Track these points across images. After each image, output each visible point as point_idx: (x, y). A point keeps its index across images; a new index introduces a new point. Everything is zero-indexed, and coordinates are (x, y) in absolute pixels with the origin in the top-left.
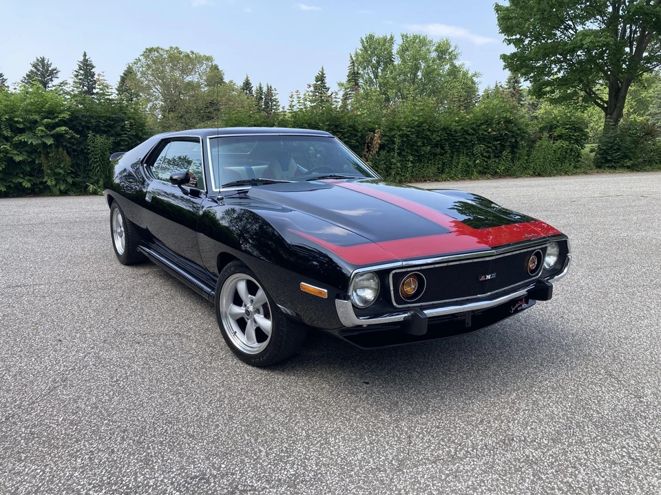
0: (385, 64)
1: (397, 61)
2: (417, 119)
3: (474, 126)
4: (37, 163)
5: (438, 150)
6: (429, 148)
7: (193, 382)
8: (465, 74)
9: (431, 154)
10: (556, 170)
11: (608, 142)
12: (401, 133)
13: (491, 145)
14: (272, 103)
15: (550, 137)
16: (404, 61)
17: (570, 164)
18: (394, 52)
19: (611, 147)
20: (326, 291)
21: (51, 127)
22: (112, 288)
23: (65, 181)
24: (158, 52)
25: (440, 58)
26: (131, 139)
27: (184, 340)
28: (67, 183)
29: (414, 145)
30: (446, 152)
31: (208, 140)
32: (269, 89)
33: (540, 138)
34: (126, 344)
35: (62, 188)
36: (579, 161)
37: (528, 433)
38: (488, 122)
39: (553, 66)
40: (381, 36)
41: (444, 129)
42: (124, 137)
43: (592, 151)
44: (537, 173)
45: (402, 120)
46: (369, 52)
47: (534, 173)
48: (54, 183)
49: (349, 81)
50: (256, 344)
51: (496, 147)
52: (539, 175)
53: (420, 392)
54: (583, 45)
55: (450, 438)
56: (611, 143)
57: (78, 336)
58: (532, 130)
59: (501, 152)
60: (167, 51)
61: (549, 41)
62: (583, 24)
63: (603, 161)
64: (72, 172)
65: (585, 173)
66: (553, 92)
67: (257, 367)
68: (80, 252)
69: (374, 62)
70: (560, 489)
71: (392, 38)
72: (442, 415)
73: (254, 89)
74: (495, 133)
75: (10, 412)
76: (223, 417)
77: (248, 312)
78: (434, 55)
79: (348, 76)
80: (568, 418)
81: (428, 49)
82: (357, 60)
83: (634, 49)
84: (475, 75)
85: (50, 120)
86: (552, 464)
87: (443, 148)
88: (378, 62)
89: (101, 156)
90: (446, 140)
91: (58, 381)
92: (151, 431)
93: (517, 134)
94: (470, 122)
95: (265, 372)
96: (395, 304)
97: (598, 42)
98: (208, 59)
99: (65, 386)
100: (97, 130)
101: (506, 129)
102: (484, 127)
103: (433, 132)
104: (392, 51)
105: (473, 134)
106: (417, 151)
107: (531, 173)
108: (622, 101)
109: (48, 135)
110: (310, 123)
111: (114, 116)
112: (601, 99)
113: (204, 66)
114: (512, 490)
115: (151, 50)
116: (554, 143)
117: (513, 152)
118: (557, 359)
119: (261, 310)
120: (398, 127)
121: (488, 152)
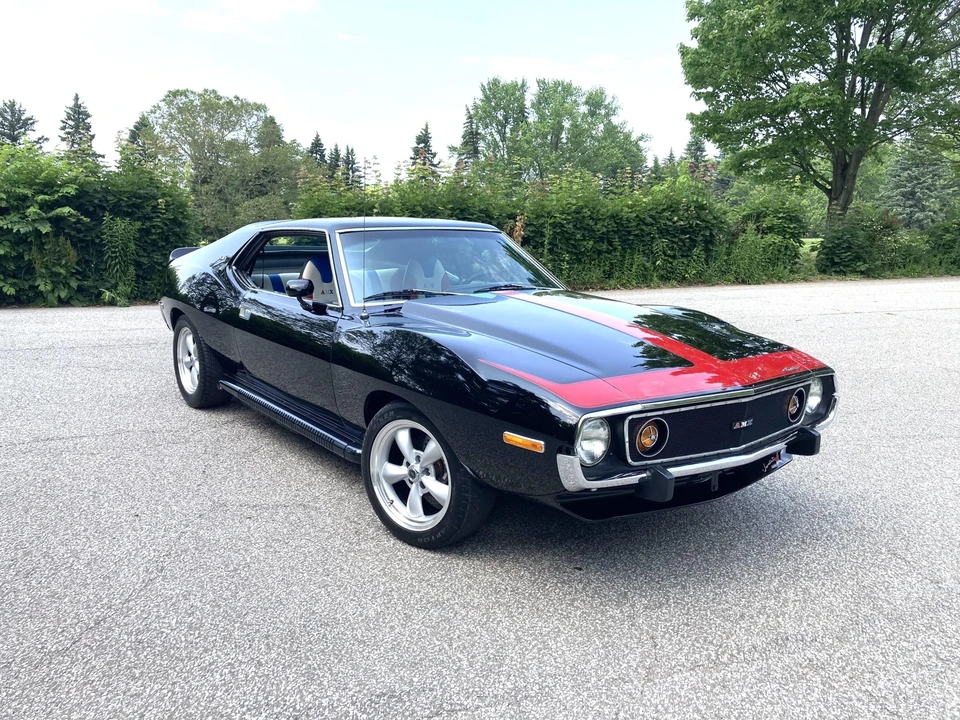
0: (515, 120)
1: (532, 118)
2: (575, 202)
3: (653, 213)
4: (26, 258)
5: (605, 247)
6: (591, 243)
7: (342, 570)
8: (627, 136)
9: (594, 252)
10: (766, 275)
11: (834, 238)
12: (552, 221)
13: (676, 240)
14: (353, 172)
15: (758, 229)
16: (542, 118)
17: (785, 268)
18: (528, 104)
19: (838, 245)
20: (542, 443)
21: (46, 206)
22: (187, 441)
23: (67, 285)
24: (186, 96)
25: (592, 114)
26: (166, 225)
27: (313, 513)
28: (70, 287)
29: (570, 239)
30: (615, 249)
31: (337, 235)
32: (350, 153)
33: (744, 231)
34: (233, 520)
35: (63, 294)
36: (796, 263)
37: (805, 631)
38: (673, 208)
39: (757, 131)
40: (509, 82)
41: (612, 217)
42: (157, 222)
43: (813, 249)
44: (740, 280)
45: (554, 203)
46: (493, 104)
47: (737, 279)
48: (49, 288)
49: (465, 144)
50: (424, 518)
51: (683, 242)
52: (744, 282)
53: (653, 580)
54: (800, 104)
55: (706, 638)
56: (839, 239)
57: (160, 508)
58: (732, 218)
59: (690, 250)
60: (200, 95)
61: (752, 97)
62: (797, 75)
63: (828, 263)
64: (78, 272)
65: (805, 280)
66: (758, 166)
67: (425, 549)
68: (123, 391)
69: (501, 118)
70: (859, 700)
71: (523, 85)
72: (689, 609)
73: (327, 153)
74: (682, 223)
75: (98, 613)
76: (397, 616)
77: (412, 473)
78: (584, 109)
79: (464, 137)
80: (851, 610)
81: (576, 101)
82: (475, 115)
83: (867, 111)
84: (641, 139)
85: (47, 197)
86: (844, 669)
87: (610, 244)
88: (506, 119)
89: (123, 249)
90: (615, 232)
91: (152, 572)
92: (304, 636)
93: (713, 225)
94: (649, 208)
95: (438, 556)
96: (630, 461)
97: (820, 100)
98: (260, 108)
99: (164, 578)
100: (117, 211)
101: (698, 218)
102: (667, 214)
103: (597, 220)
104: (526, 103)
105: (652, 224)
106: (574, 246)
107: (732, 279)
108: (850, 180)
109: (43, 219)
110: (426, 206)
111: (142, 191)
112: (822, 178)
113: (255, 119)
114: (800, 702)
115: (175, 94)
116: (762, 238)
117: (707, 250)
118: (822, 534)
119: (432, 470)
120: (549, 213)
121: (672, 249)
